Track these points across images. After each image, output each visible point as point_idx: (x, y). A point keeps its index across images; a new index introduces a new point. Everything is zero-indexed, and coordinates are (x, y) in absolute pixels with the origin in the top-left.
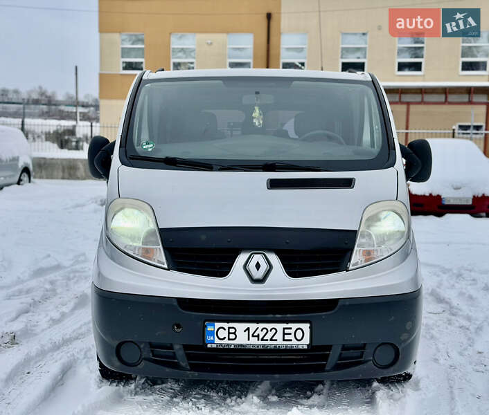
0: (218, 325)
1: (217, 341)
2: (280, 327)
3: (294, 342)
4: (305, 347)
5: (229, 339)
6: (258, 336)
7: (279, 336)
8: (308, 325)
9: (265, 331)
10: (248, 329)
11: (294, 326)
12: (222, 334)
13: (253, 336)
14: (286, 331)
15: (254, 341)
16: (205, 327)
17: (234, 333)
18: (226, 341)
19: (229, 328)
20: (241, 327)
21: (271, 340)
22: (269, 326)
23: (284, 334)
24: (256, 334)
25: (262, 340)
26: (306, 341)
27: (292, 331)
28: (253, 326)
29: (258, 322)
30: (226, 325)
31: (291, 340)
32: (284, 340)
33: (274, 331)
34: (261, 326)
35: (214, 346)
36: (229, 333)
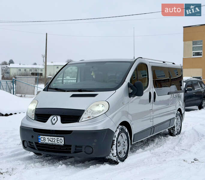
0: (41, 136)
1: (41, 141)
2: (56, 138)
3: (60, 143)
4: (63, 145)
6: (51, 140)
8: (63, 138)
10: (48, 138)
11: (60, 138)
12: (42, 139)
13: (49, 140)
14: (58, 139)
15: (50, 142)
16: (38, 137)
17: (45, 139)
18: (43, 142)
20: (46, 137)
21: (54, 142)
22: (53, 138)
23: (57, 140)
25: (52, 142)
26: (63, 143)
27: (59, 140)
29: (50, 136)
30: (43, 137)
32: (57, 142)
35: (40, 143)
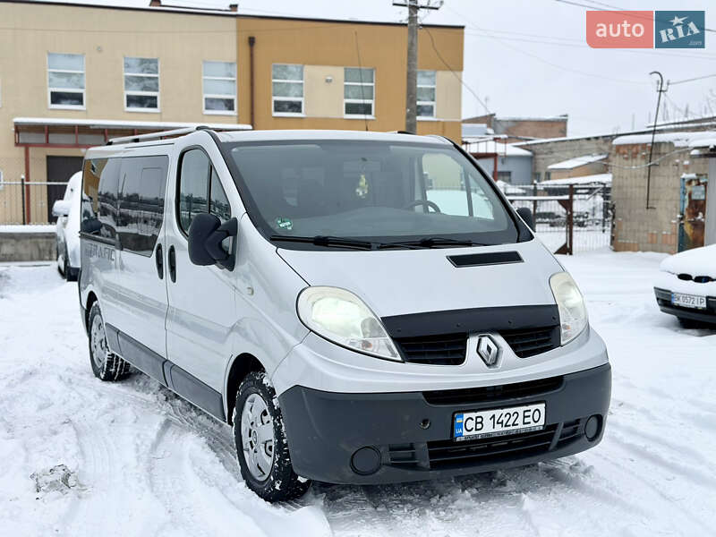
0: (466, 416)
1: (465, 433)
2: (520, 410)
3: (533, 424)
4: (541, 428)
5: (476, 430)
6: (502, 423)
7: (520, 421)
8: (544, 405)
9: (508, 416)
10: (494, 416)
11: (533, 408)
12: (471, 424)
13: (498, 423)
14: (526, 414)
15: (499, 428)
16: (453, 419)
17: (481, 423)
18: (474, 432)
19: (477, 418)
20: (486, 415)
21: (513, 425)
22: (512, 410)
23: (524, 417)
24: (500, 421)
25: (506, 426)
26: (542, 422)
27: (530, 413)
28: (497, 413)
29: (502, 408)
30: (473, 415)
31: (529, 423)
32: (524, 423)
33: (516, 415)
34: (505, 411)
35: (463, 439)
36: (477, 423)
